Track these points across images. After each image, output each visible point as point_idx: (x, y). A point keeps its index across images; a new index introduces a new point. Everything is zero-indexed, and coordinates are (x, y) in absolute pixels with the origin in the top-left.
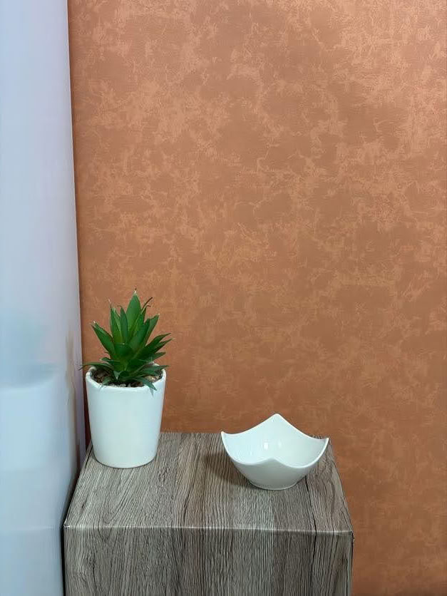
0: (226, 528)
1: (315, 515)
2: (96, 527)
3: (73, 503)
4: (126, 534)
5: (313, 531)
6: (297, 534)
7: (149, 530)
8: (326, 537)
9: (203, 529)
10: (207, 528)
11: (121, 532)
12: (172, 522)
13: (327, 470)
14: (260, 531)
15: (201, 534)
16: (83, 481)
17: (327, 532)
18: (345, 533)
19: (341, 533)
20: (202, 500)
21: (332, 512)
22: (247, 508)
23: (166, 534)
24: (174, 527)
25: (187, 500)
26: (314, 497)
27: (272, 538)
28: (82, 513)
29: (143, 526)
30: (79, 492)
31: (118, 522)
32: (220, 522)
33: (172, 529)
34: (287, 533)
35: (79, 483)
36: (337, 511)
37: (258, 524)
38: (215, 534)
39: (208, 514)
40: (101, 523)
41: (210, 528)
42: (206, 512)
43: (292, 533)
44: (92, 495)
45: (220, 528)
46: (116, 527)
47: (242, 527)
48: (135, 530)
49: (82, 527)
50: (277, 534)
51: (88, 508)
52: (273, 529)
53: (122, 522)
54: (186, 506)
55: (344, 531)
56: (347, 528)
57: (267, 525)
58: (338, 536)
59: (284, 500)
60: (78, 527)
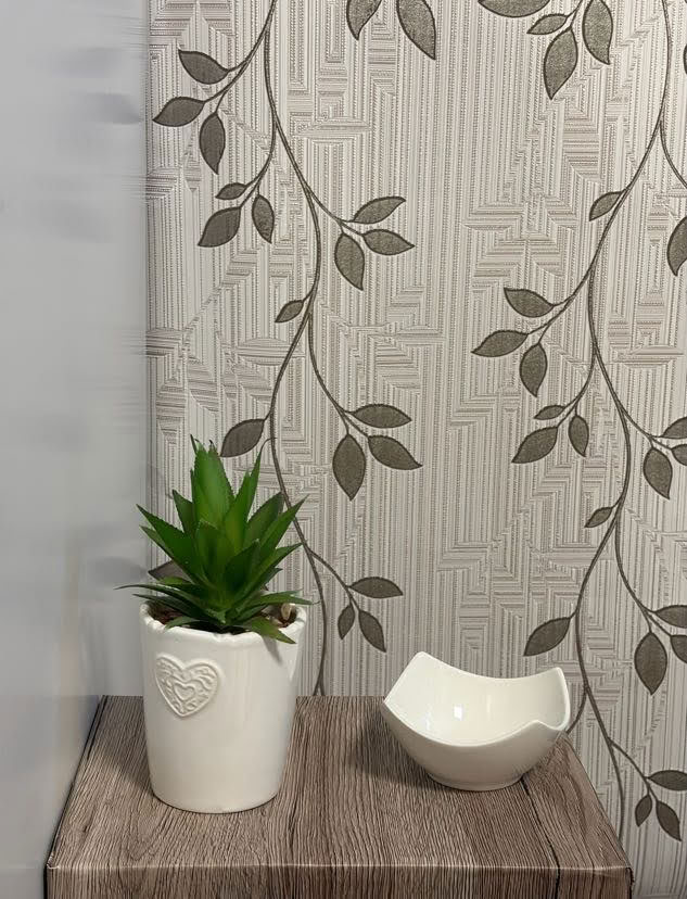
0: (377, 865)
1: (551, 838)
2: (113, 867)
3: (65, 825)
4: (174, 881)
5: (554, 867)
6: (520, 872)
7: (221, 872)
8: (578, 878)
9: (331, 868)
10: (339, 865)
11: (164, 876)
12: (267, 855)
13: (559, 756)
14: (446, 870)
15: (328, 878)
16: (84, 783)
17: (582, 869)
18: (617, 871)
19: (609, 872)
20: (323, 815)
21: (584, 833)
22: (415, 830)
23: (256, 878)
24: (273, 865)
25: (292, 818)
26: (542, 807)
27: (469, 883)
28: (83, 841)
29: (210, 864)
30: (78, 804)
31: (158, 857)
32: (364, 853)
33: (269, 869)
34: (500, 872)
35: (77, 789)
36: (592, 830)
37: (442, 855)
38: (356, 879)
39: (339, 841)
40: (123, 858)
41: (346, 865)
42: (334, 836)
43: (511, 872)
44: (102, 810)
45: (365, 865)
46: (154, 866)
47: (410, 862)
48: (193, 872)
49: (84, 867)
50: (482, 874)
51: (95, 833)
52: (472, 865)
53: (165, 856)
54: (292, 828)
55: (614, 867)
56: (619, 860)
57: (459, 857)
58: (604, 878)
59: (484, 813)
60: (75, 868)
